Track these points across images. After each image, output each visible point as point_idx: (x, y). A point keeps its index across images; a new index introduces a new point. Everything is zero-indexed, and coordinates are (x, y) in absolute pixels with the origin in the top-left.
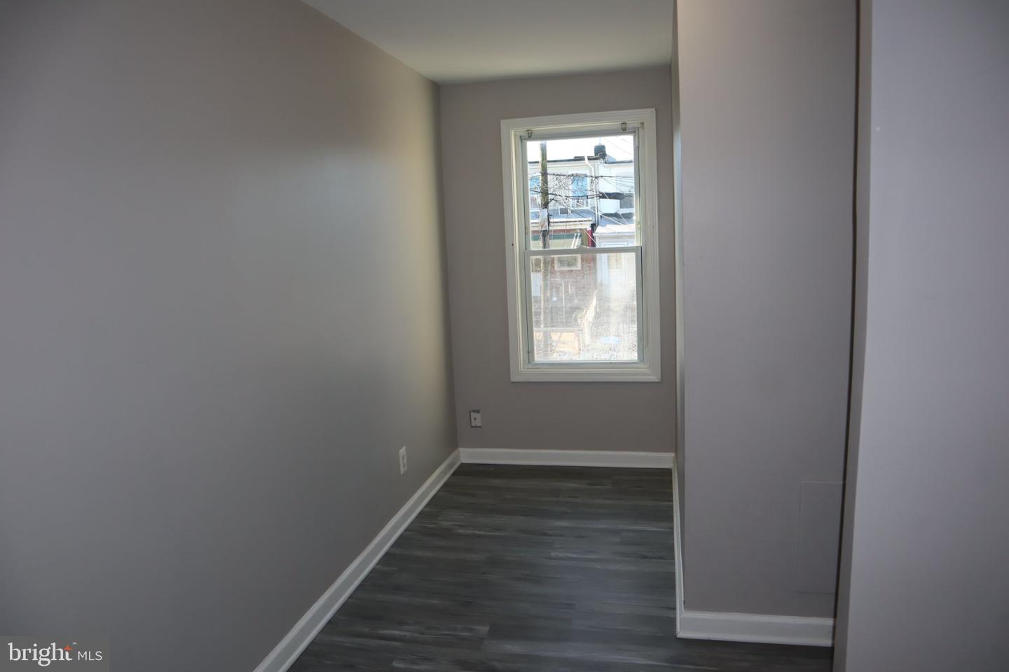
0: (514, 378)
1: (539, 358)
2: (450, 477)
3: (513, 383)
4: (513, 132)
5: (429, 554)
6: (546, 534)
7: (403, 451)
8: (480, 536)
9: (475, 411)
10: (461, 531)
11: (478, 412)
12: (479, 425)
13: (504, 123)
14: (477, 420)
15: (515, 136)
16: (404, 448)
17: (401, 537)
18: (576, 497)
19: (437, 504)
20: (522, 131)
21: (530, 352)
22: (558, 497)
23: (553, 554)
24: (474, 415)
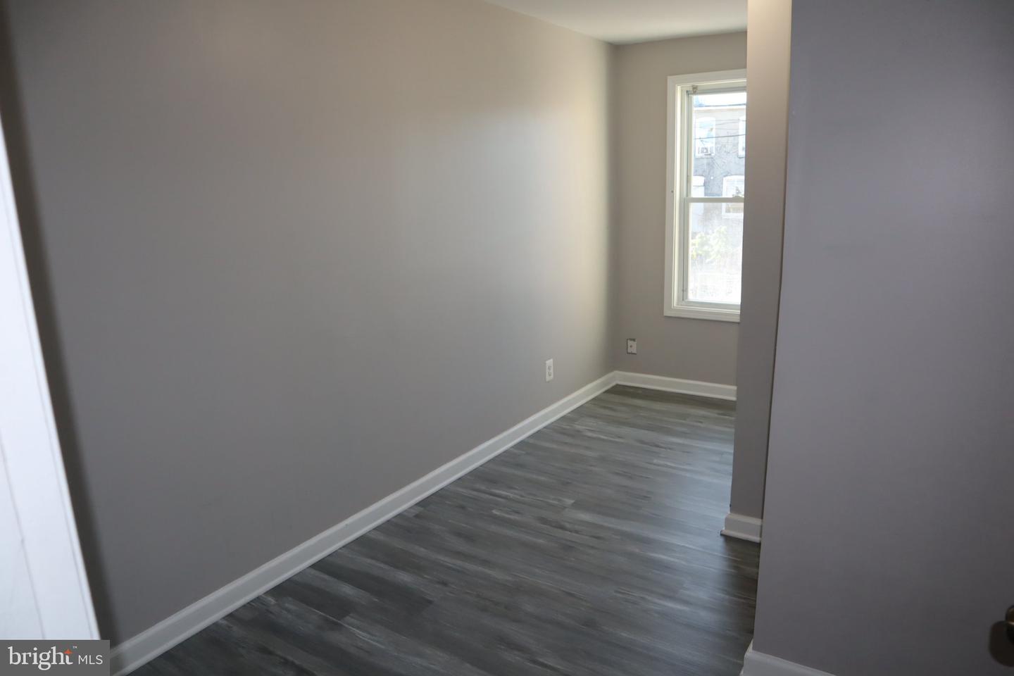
0: (667, 313)
1: (692, 297)
2: (601, 394)
3: (666, 316)
4: (679, 88)
5: (555, 446)
6: (657, 446)
7: (550, 362)
8: (603, 440)
9: (631, 340)
10: (590, 434)
11: (634, 340)
12: (635, 352)
13: (670, 79)
14: (633, 347)
15: (682, 91)
16: (552, 360)
17: (539, 432)
18: (701, 422)
19: (580, 412)
20: (688, 86)
21: (684, 289)
22: (685, 420)
23: (655, 461)
24: (630, 343)
